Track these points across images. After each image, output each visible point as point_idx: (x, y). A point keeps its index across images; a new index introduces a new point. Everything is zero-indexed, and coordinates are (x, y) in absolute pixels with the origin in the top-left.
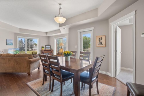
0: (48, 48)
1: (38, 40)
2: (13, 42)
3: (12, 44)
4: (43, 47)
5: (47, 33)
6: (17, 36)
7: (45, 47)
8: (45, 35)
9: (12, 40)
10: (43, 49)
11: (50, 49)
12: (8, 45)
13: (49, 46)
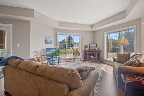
0: (93, 47)
1: (80, 36)
2: (52, 39)
3: (51, 42)
4: (86, 47)
5: (92, 26)
6: (57, 33)
7: (89, 46)
8: (90, 29)
9: (52, 37)
10: (87, 49)
11: (96, 49)
12: (47, 43)
13: (95, 45)
